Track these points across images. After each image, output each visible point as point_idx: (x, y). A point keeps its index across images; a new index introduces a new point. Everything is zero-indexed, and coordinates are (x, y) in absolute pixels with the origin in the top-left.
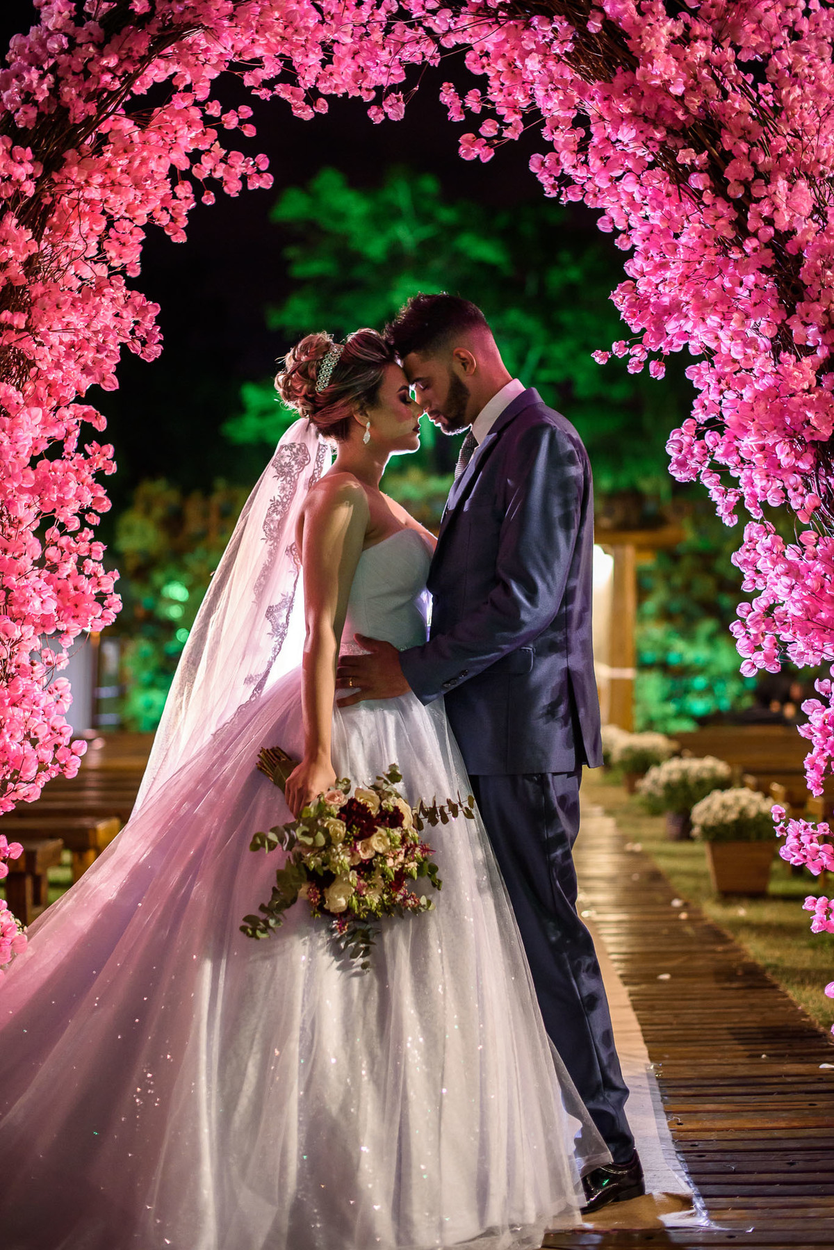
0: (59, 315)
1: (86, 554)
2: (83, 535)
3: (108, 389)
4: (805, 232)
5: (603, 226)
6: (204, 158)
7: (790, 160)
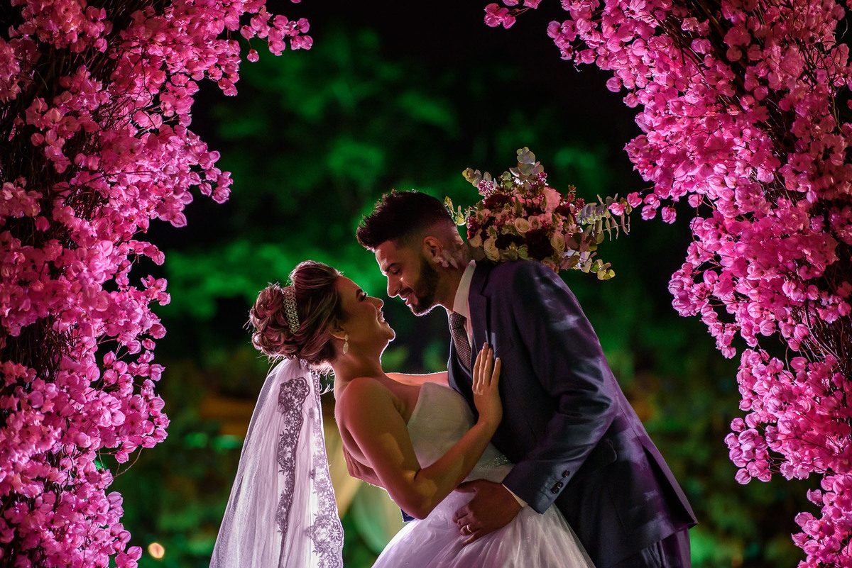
0: (132, 159)
1: (146, 375)
2: (145, 357)
3: (177, 226)
4: (797, 91)
5: (612, 86)
6: (253, 20)
7: (783, 28)
